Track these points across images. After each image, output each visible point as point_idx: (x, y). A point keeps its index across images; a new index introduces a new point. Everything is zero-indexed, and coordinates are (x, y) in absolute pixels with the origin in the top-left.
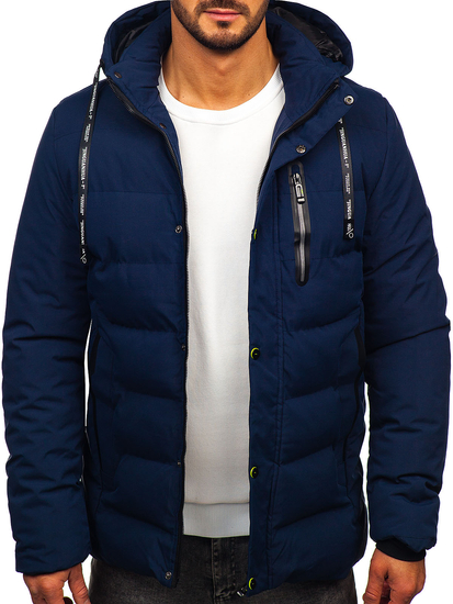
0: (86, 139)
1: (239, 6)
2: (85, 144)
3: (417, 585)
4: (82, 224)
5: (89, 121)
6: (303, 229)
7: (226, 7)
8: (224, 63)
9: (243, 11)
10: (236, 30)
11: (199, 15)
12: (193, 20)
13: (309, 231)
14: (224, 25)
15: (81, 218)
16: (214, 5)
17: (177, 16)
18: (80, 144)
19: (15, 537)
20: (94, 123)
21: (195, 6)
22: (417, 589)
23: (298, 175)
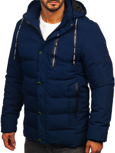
7: (54, 1)
9: (58, 1)
12: (46, 4)
13: (56, 54)
21: (46, 1)
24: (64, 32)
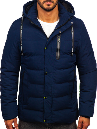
0: (21, 28)
1: (52, 1)
2: (21, 30)
3: (89, 124)
4: (21, 47)
5: (22, 24)
6: (59, 48)
7: (49, 2)
8: (49, 13)
9: (53, 2)
10: (51, 6)
11: (43, 4)
12: (42, 4)
13: (60, 48)
14: (49, 5)
15: (21, 46)
16: (47, 1)
17: (38, 4)
18: (20, 30)
19: (2, 112)
20: (23, 25)
21: (42, 2)
22: (89, 125)
23: (59, 36)
24: (65, 29)
